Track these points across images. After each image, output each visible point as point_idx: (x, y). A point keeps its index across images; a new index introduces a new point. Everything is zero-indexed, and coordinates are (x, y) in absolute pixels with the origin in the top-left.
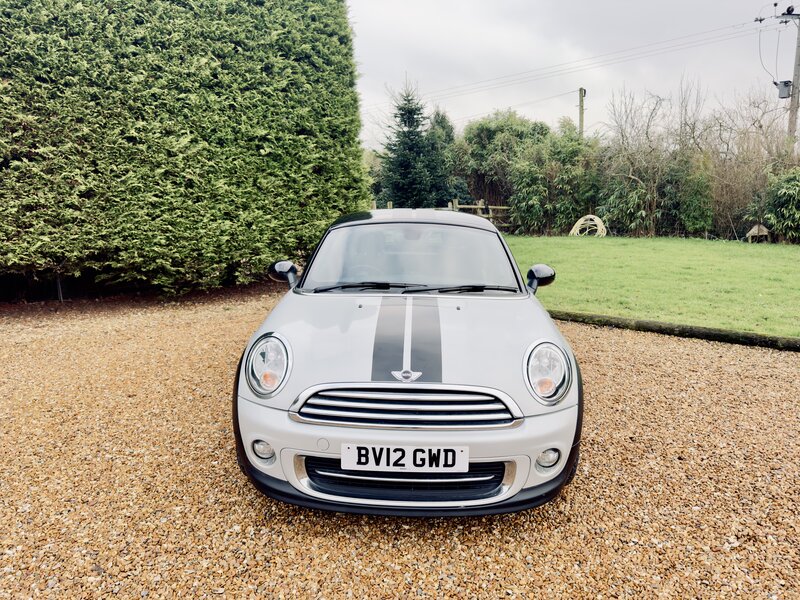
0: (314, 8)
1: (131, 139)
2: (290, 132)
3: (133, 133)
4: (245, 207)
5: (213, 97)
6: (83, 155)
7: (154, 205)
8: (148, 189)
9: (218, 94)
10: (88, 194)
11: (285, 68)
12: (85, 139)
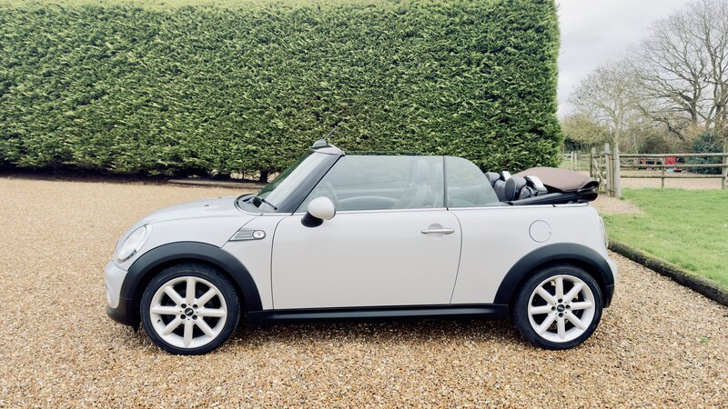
0: (512, 15)
1: (386, 110)
2: (481, 98)
3: (387, 107)
4: (445, 144)
5: (431, 84)
6: (365, 119)
7: (394, 143)
8: (392, 135)
9: (436, 82)
10: (365, 137)
11: (483, 58)
12: (367, 111)
